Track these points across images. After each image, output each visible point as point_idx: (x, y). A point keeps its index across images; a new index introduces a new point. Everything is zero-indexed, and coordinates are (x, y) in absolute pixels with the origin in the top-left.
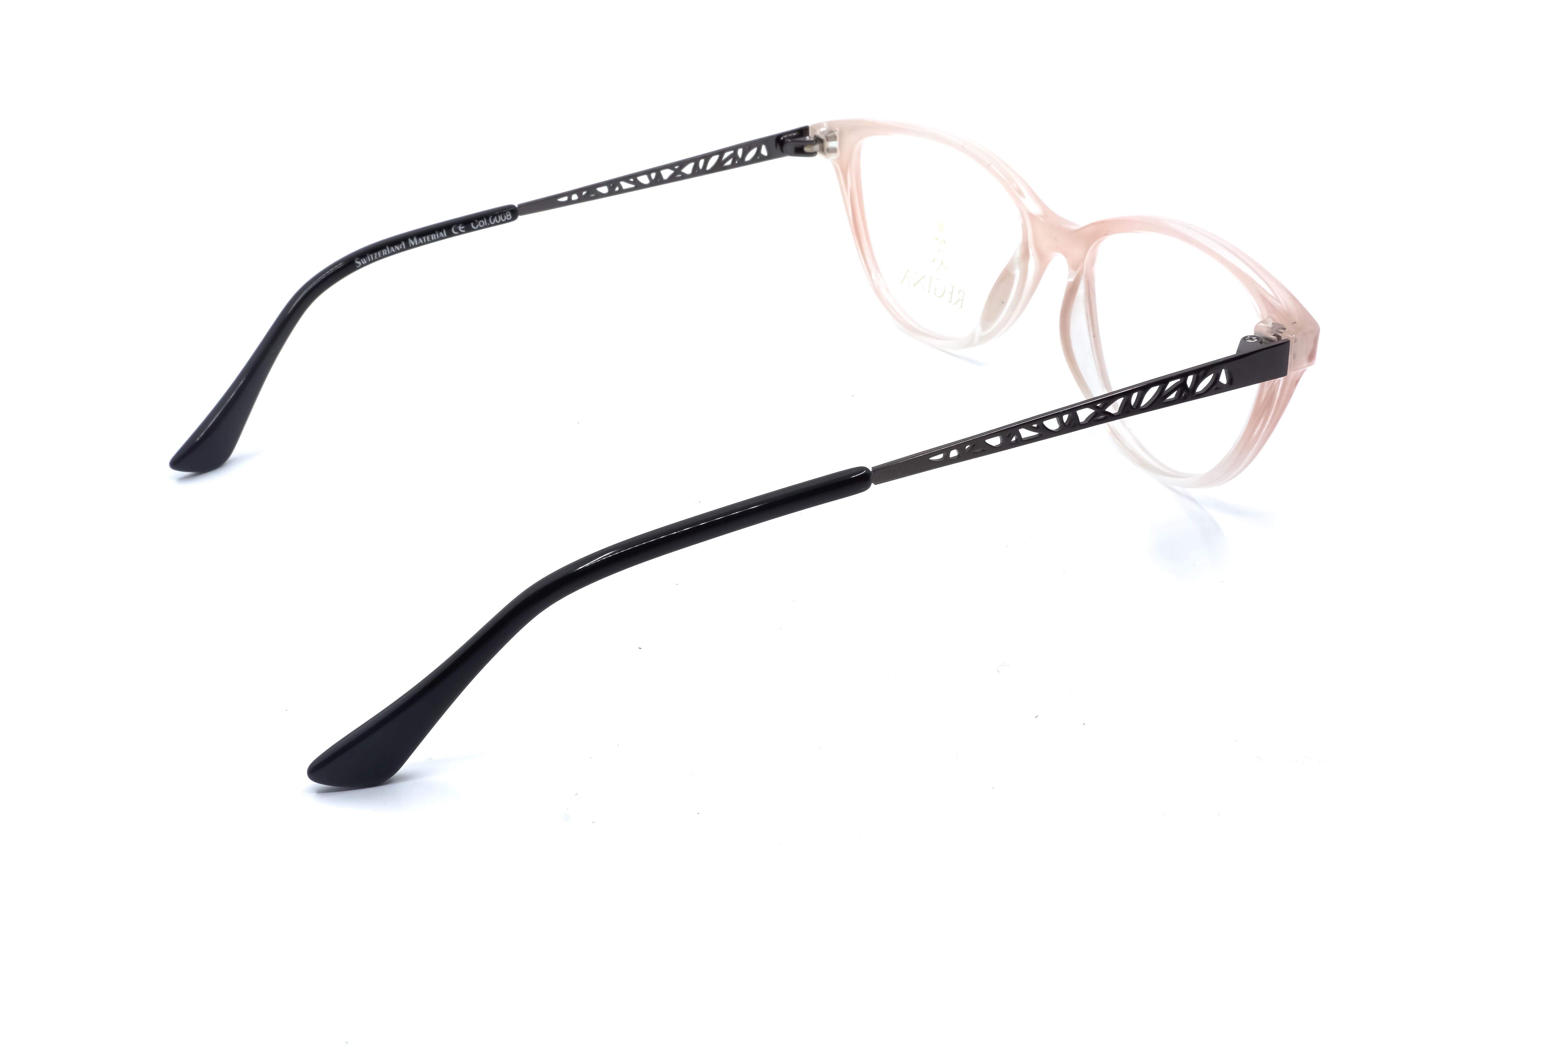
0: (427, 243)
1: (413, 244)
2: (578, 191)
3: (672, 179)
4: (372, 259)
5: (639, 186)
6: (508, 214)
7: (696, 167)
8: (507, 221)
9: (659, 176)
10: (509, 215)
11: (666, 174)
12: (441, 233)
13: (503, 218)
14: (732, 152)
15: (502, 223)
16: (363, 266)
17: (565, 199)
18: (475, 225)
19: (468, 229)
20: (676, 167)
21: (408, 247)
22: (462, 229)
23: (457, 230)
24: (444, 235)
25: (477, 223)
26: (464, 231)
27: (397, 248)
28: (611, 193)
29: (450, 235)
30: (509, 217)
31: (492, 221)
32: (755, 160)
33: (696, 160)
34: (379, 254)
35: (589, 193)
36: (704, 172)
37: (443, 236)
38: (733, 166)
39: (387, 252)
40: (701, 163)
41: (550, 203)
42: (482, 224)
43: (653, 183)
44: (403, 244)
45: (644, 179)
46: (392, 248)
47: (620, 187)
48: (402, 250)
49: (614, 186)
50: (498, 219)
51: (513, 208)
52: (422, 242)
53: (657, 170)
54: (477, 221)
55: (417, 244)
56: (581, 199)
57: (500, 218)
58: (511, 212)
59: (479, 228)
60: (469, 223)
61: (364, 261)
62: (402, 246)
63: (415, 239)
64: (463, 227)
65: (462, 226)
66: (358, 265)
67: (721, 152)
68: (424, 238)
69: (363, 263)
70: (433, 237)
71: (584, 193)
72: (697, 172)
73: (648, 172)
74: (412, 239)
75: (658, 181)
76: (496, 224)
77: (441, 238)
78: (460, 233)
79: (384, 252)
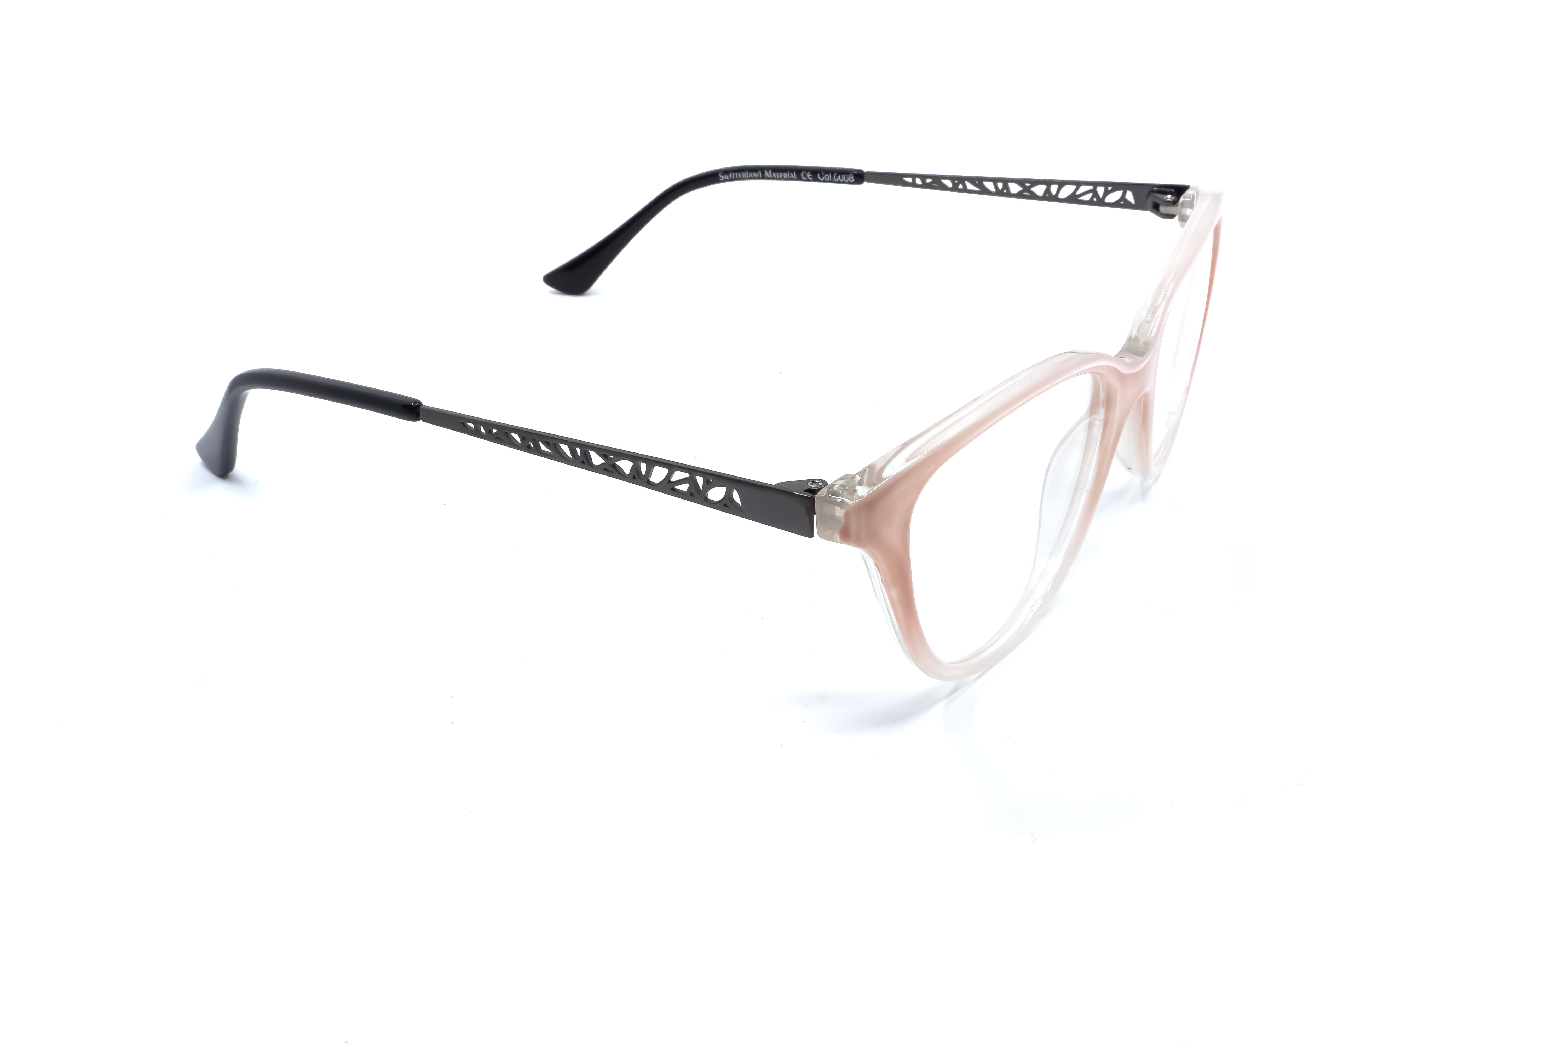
0: (779, 179)
1: (768, 176)
2: (923, 177)
3: (1019, 195)
4: (734, 177)
5: (985, 191)
6: (851, 176)
7: (1048, 191)
8: (849, 183)
9: (1006, 187)
10: (851, 178)
11: (1015, 188)
12: (792, 174)
13: (846, 179)
14: (1091, 187)
15: (844, 182)
16: (725, 181)
17: (910, 180)
18: (822, 176)
19: (815, 179)
20: (1027, 185)
21: (764, 177)
22: (810, 177)
23: (805, 176)
24: (794, 175)
25: (824, 176)
26: (811, 179)
27: (755, 175)
28: (955, 189)
29: (799, 178)
30: (851, 180)
31: (837, 178)
32: (1116, 205)
33: (1048, 183)
34: (740, 175)
35: (935, 182)
36: (1055, 199)
37: (793, 177)
38: (1090, 203)
39: (746, 176)
40: (1054, 189)
41: (895, 179)
42: (827, 177)
43: (999, 193)
44: (760, 173)
45: (990, 186)
46: (750, 173)
47: (964, 186)
48: (758, 178)
49: (959, 183)
50: (841, 178)
51: (860, 173)
52: (775, 176)
53: (1006, 181)
54: (823, 173)
55: (771, 177)
56: (925, 186)
57: (844, 177)
58: (859, 177)
59: (824, 181)
60: (816, 174)
61: (727, 178)
62: (759, 175)
63: (770, 172)
64: (811, 175)
65: (809, 174)
66: (721, 178)
67: (1078, 184)
68: (778, 174)
69: (726, 178)
70: (785, 175)
71: (928, 181)
72: (1048, 197)
73: (995, 181)
74: (768, 172)
75: (1004, 193)
76: (839, 182)
77: (792, 179)
78: (808, 180)
79: (744, 175)
